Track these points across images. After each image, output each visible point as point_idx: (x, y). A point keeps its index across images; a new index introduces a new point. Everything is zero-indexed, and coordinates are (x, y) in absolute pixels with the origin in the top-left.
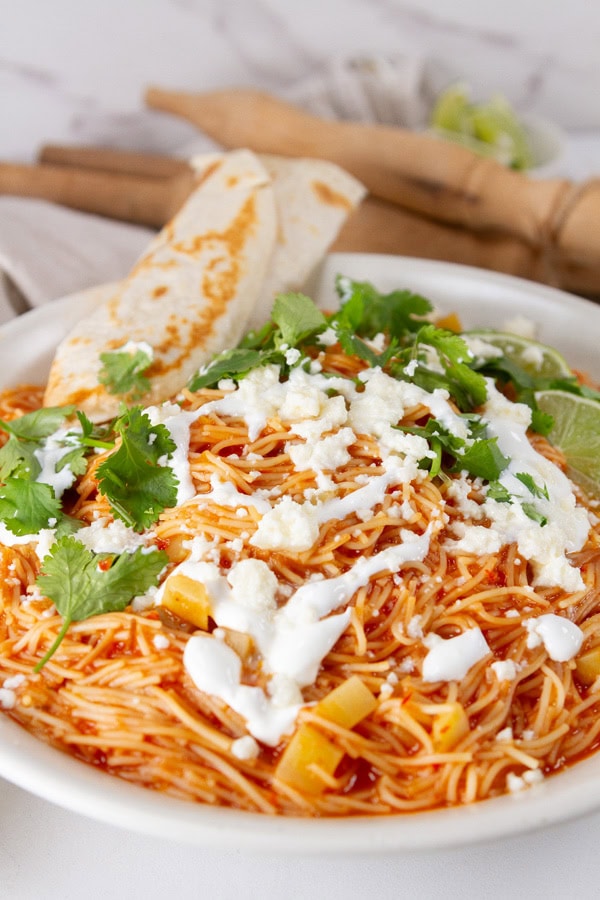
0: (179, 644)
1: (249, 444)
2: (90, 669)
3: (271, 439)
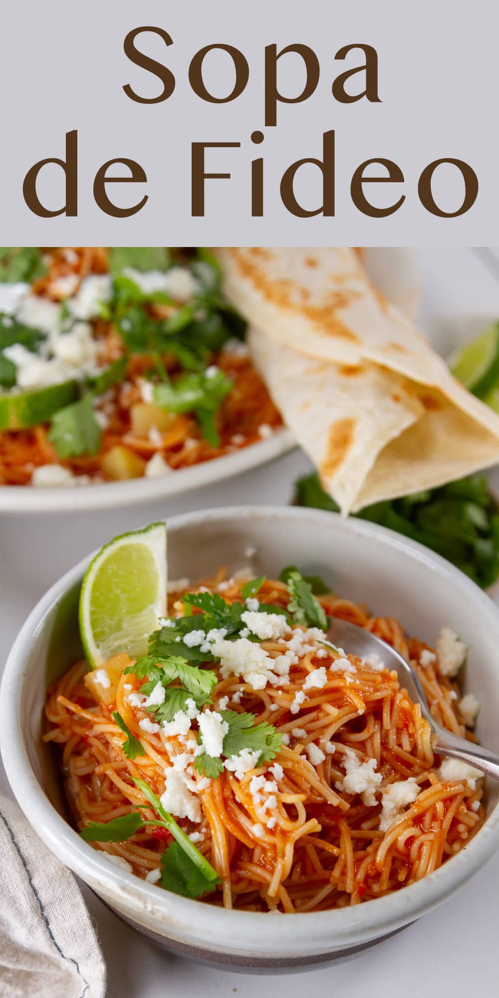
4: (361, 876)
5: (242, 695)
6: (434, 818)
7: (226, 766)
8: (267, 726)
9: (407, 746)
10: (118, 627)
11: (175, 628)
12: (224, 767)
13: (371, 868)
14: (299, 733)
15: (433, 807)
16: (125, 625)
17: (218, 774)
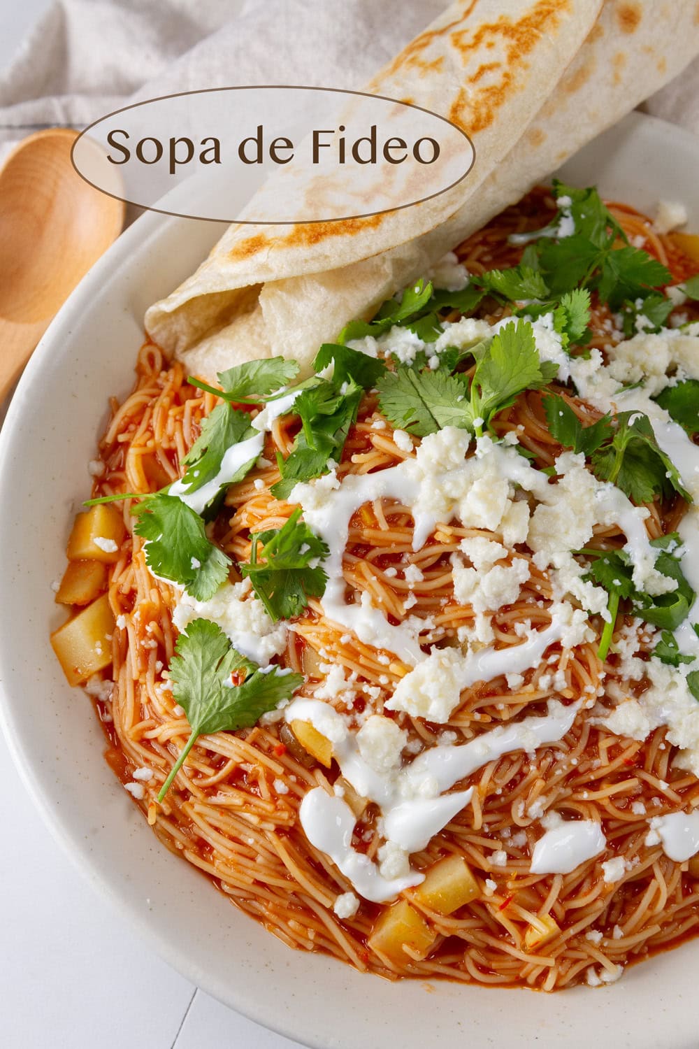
0: (298, 790)
1: (412, 553)
2: (212, 790)
3: (436, 550)
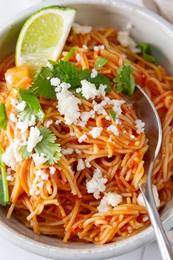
4: (75, 226)
5: (60, 123)
6: (117, 220)
7: (33, 157)
8: (59, 147)
9: (128, 178)
10: (34, 51)
11: (52, 70)
12: (32, 156)
13: (80, 226)
14: (78, 152)
15: (118, 215)
16: (37, 51)
17: (27, 158)
